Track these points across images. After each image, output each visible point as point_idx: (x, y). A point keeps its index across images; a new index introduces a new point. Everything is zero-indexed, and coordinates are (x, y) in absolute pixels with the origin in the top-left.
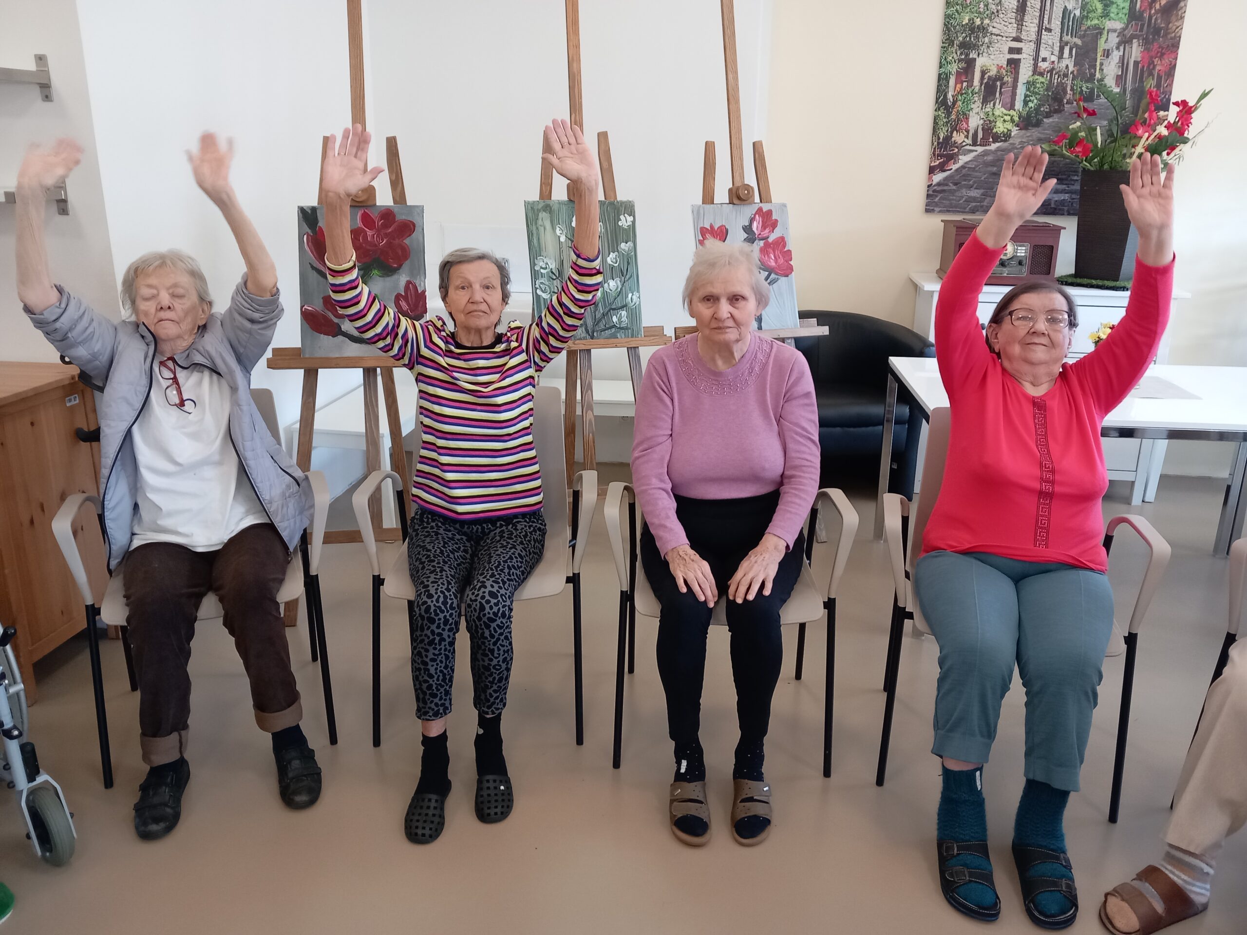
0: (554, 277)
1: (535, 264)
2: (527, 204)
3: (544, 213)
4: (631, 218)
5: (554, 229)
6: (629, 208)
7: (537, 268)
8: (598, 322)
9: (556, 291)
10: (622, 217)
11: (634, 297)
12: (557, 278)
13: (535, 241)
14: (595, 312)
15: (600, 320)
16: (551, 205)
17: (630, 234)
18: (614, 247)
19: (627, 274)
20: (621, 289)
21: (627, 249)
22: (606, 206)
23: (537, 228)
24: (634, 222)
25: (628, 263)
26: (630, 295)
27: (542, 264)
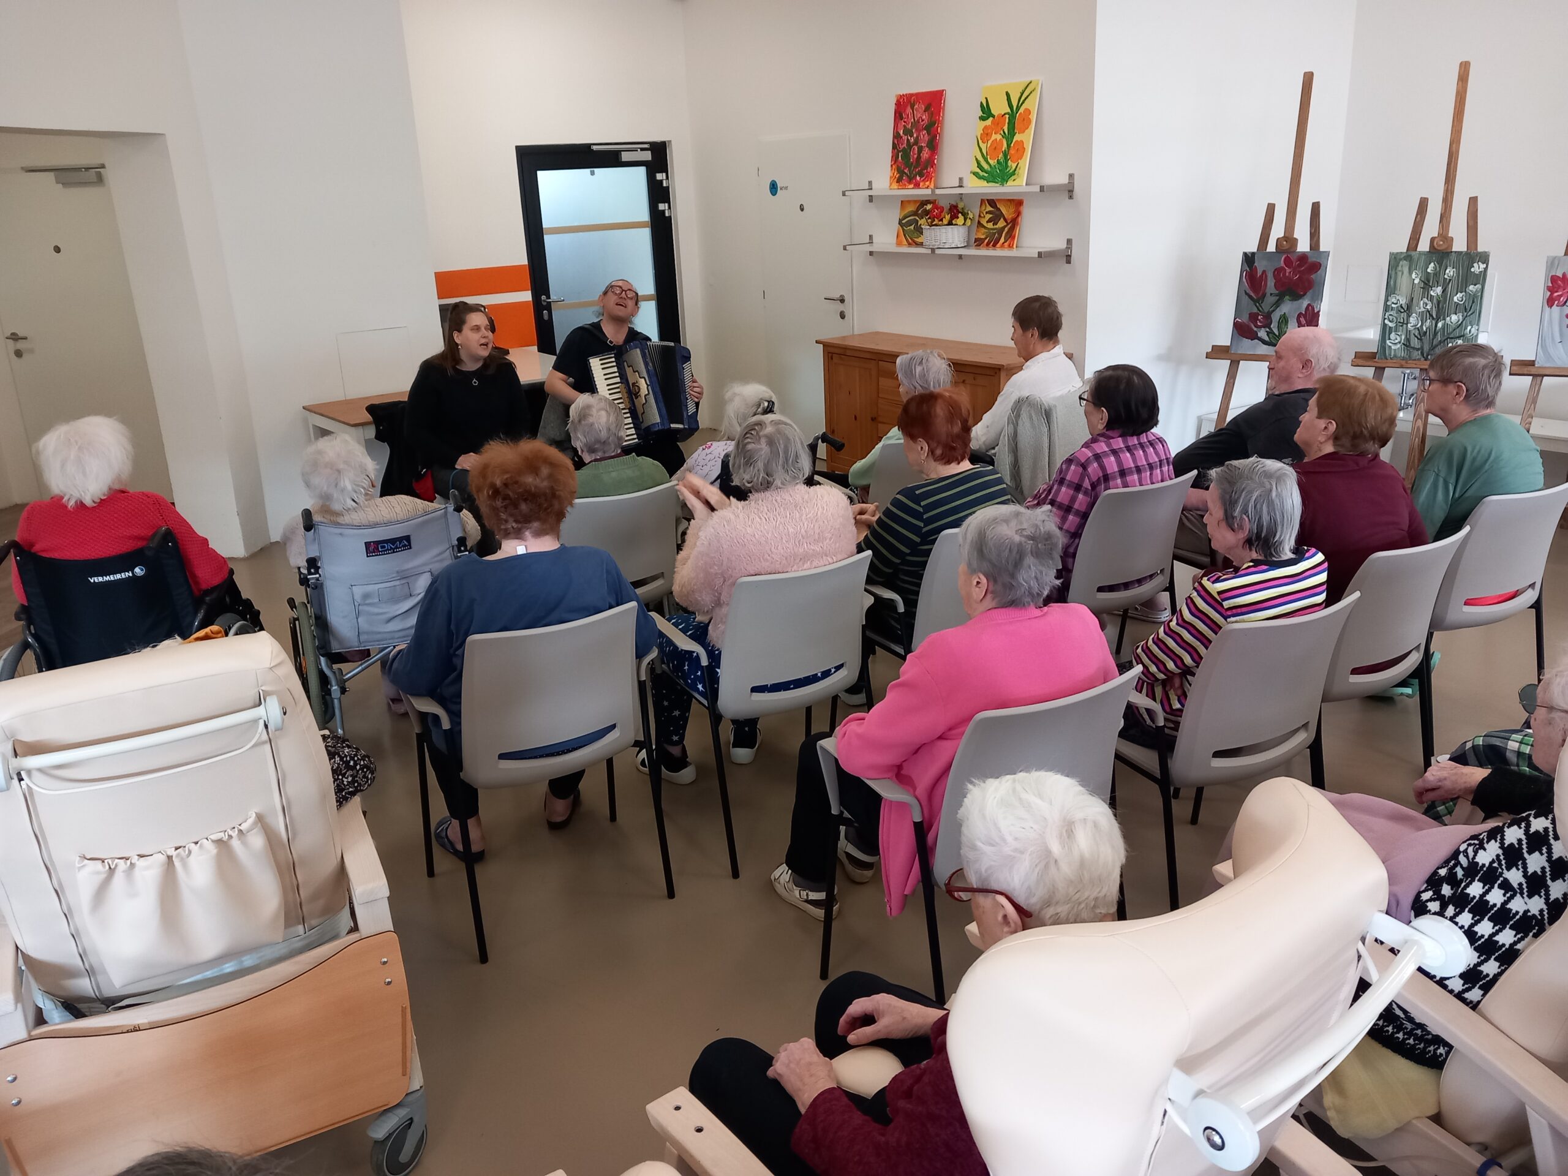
0: (1402, 311)
1: (1388, 300)
2: (1391, 254)
3: (1405, 261)
4: (1485, 266)
5: (1410, 273)
6: (1484, 258)
7: (1389, 303)
8: (1434, 348)
9: (1402, 321)
10: (1475, 265)
11: (1473, 330)
12: (1405, 311)
13: (1392, 283)
14: (1433, 339)
15: (1437, 346)
16: (1414, 255)
17: (1481, 278)
18: (1462, 288)
19: (1470, 310)
20: (1462, 322)
21: (1474, 290)
22: (1462, 255)
23: (1396, 273)
24: (1486, 269)
25: (1473, 302)
26: (1469, 328)
27: (1394, 300)
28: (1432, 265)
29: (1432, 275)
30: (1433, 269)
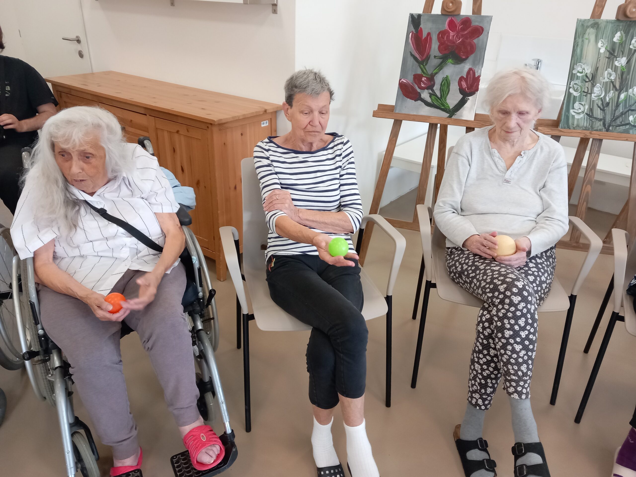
0: (587, 80)
1: (573, 69)
2: (579, 21)
3: (592, 29)
5: (597, 42)
7: (574, 72)
8: (616, 119)
9: (586, 91)
12: (590, 81)
13: (579, 51)
16: (600, 23)
27: (580, 69)
28: (618, 34)
29: (618, 44)
30: (619, 38)
